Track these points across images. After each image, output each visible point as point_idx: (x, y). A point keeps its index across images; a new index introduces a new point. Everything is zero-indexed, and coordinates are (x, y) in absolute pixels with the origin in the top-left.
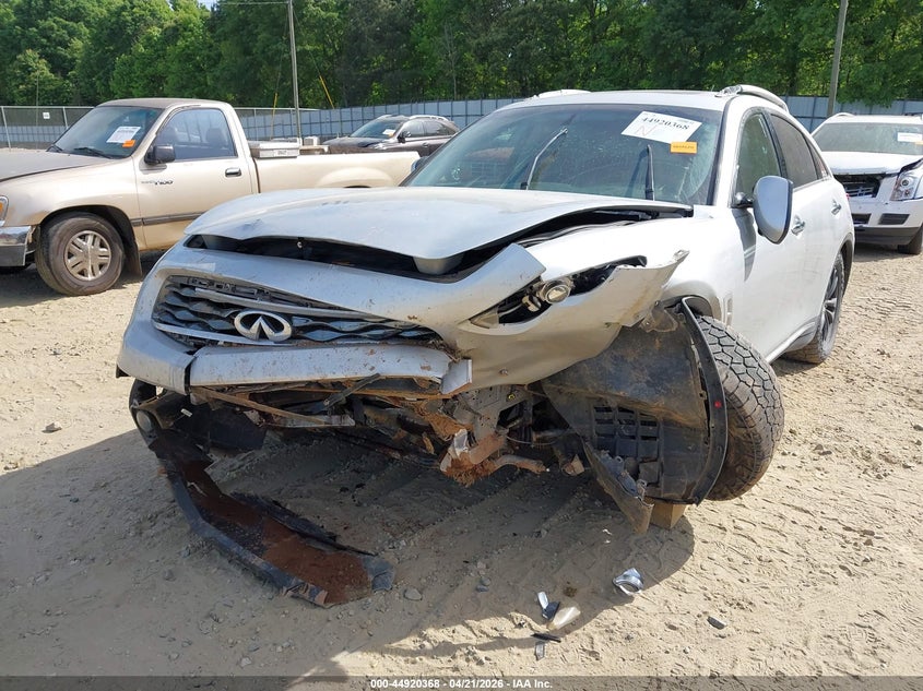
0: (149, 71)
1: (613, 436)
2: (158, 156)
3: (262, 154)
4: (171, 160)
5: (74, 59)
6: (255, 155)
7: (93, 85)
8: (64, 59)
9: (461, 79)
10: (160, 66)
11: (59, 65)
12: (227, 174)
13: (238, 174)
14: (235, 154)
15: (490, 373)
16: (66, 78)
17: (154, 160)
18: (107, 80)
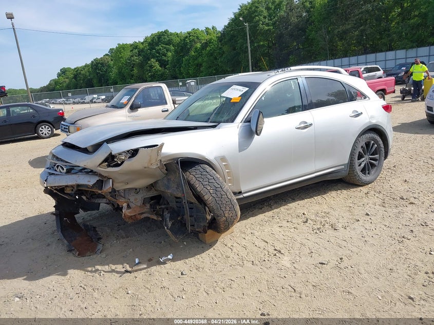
0: (196, 62)
1: (180, 207)
2: (134, 106)
3: (177, 102)
4: (139, 108)
5: (168, 61)
6: (174, 102)
7: (175, 71)
8: (165, 61)
9: (332, 50)
10: (200, 60)
11: (163, 64)
12: (163, 111)
13: (167, 111)
14: (166, 103)
15: (122, 184)
16: (165, 68)
17: (134, 108)
18: (180, 68)
